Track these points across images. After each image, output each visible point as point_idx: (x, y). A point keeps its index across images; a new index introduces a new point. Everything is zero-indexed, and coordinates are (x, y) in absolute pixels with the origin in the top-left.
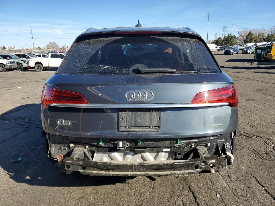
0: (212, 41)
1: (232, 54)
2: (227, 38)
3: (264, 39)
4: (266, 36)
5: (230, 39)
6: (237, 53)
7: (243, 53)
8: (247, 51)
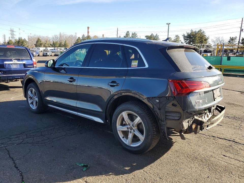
0: (3, 43)
1: (35, 56)
2: (19, 42)
3: (51, 45)
4: (52, 43)
5: (22, 42)
6: (39, 56)
7: (43, 56)
8: (46, 54)
